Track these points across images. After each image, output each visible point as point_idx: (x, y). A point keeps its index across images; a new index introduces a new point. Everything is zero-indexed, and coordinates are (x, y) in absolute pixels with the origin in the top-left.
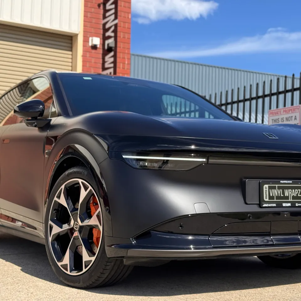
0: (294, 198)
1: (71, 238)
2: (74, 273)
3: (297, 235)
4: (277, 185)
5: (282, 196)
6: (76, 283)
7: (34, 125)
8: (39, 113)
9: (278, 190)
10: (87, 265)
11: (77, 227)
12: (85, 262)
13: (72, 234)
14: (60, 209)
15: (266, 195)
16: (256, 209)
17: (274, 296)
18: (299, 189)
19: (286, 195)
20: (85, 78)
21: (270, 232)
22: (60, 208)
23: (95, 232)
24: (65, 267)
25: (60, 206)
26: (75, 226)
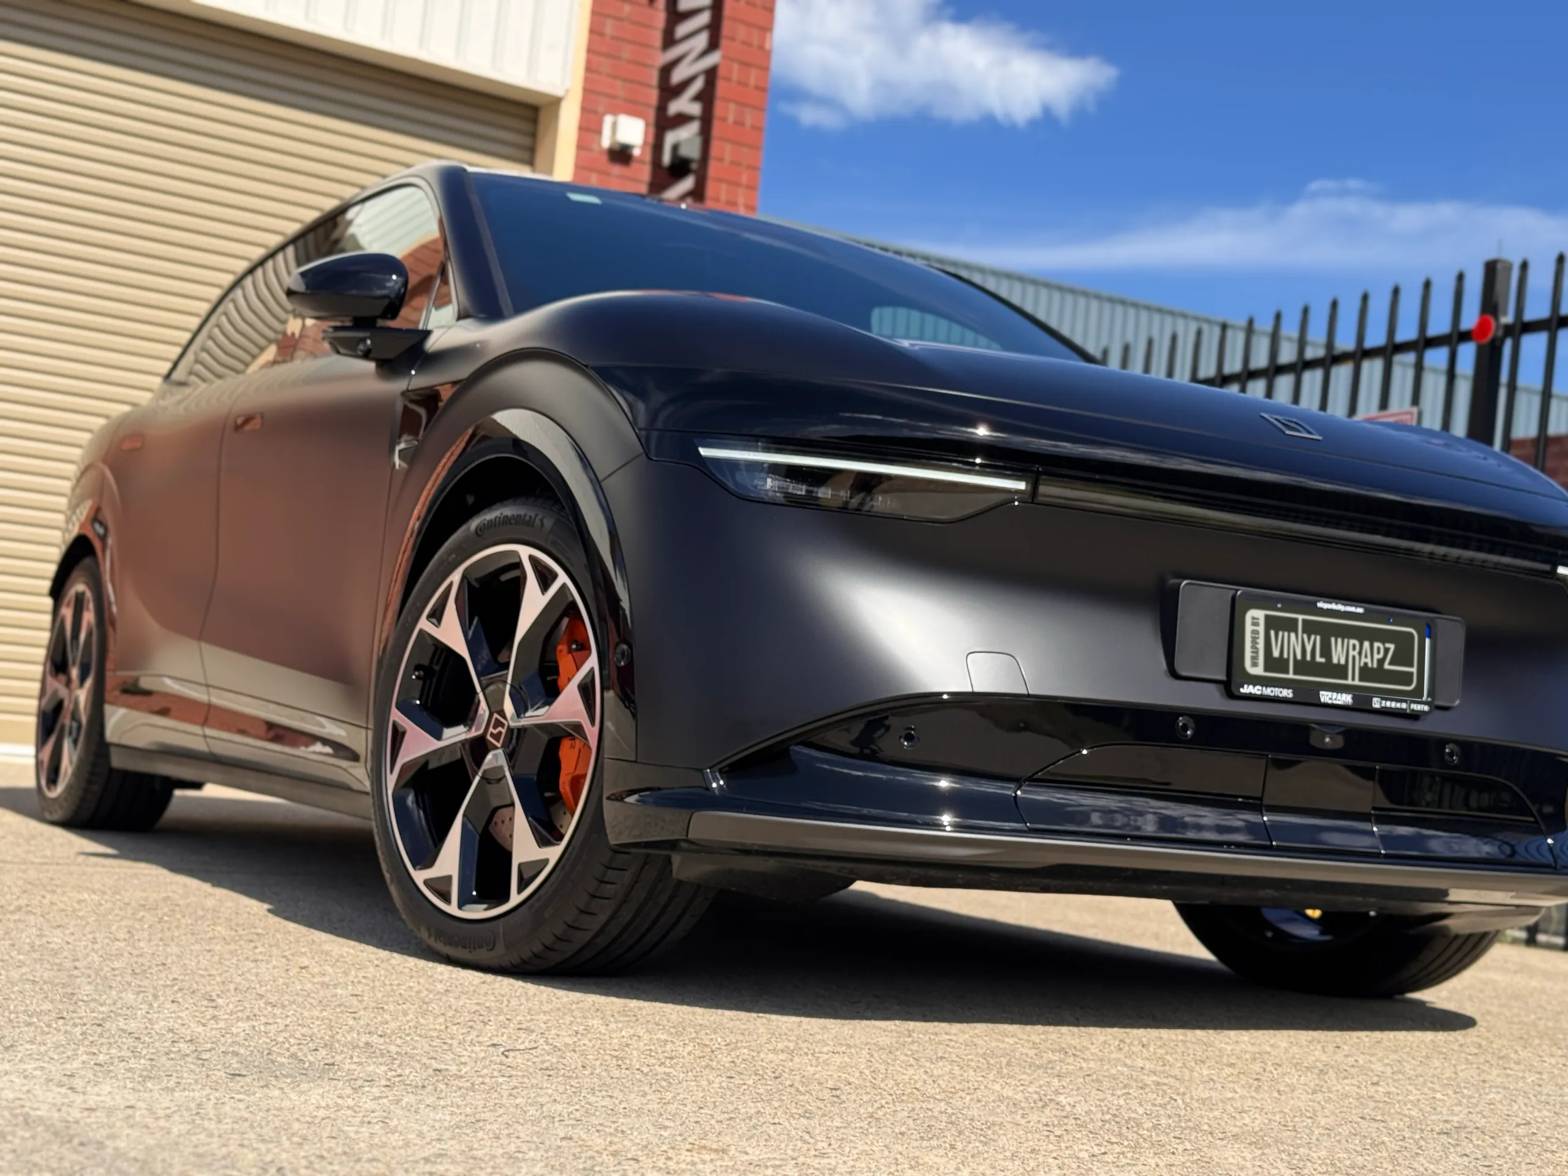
0: (1366, 673)
1: (474, 777)
2: (477, 912)
3: (1370, 821)
4: (1300, 617)
5: (1320, 664)
6: (480, 947)
7: (361, 347)
8: (386, 302)
9: (1305, 636)
10: (526, 876)
11: (500, 733)
12: (520, 865)
13: (479, 761)
14: (437, 668)
15: (1255, 651)
16: (1211, 700)
17: (1259, 1053)
18: (1390, 642)
19: (1335, 661)
20: (575, 197)
21: (1261, 799)
22: (437, 663)
23: (567, 753)
24: (441, 887)
25: (439, 652)
26: (491, 730)
